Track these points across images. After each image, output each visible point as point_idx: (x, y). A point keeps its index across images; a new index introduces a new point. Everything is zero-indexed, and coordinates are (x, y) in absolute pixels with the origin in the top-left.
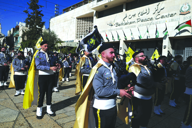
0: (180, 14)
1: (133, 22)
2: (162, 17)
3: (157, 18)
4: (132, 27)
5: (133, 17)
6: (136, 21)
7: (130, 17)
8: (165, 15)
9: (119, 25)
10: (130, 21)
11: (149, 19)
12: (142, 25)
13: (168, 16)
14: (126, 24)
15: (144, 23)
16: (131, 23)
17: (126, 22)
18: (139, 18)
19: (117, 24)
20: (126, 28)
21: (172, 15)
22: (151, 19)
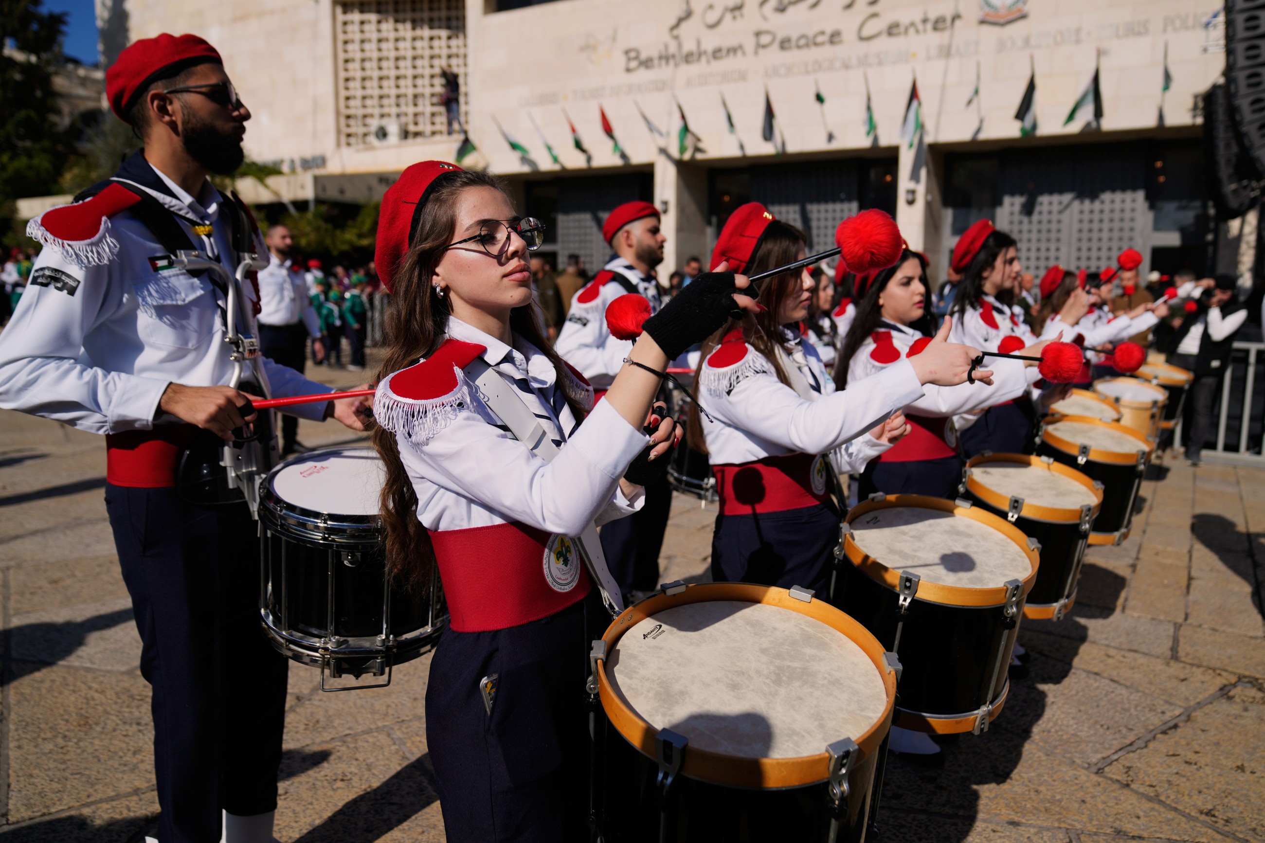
0: (982, 22)
1: (733, 50)
2: (892, 30)
3: (866, 32)
4: (726, 77)
5: (728, 16)
6: (749, 44)
7: (712, 17)
8: (904, 20)
9: (647, 63)
10: (710, 42)
11: (820, 39)
12: (783, 71)
13: (920, 27)
14: (688, 58)
15: (792, 56)
16: (717, 54)
17: (689, 46)
18: (764, 26)
19: (633, 55)
20: (689, 83)
21: (938, 24)
22: (835, 38)
